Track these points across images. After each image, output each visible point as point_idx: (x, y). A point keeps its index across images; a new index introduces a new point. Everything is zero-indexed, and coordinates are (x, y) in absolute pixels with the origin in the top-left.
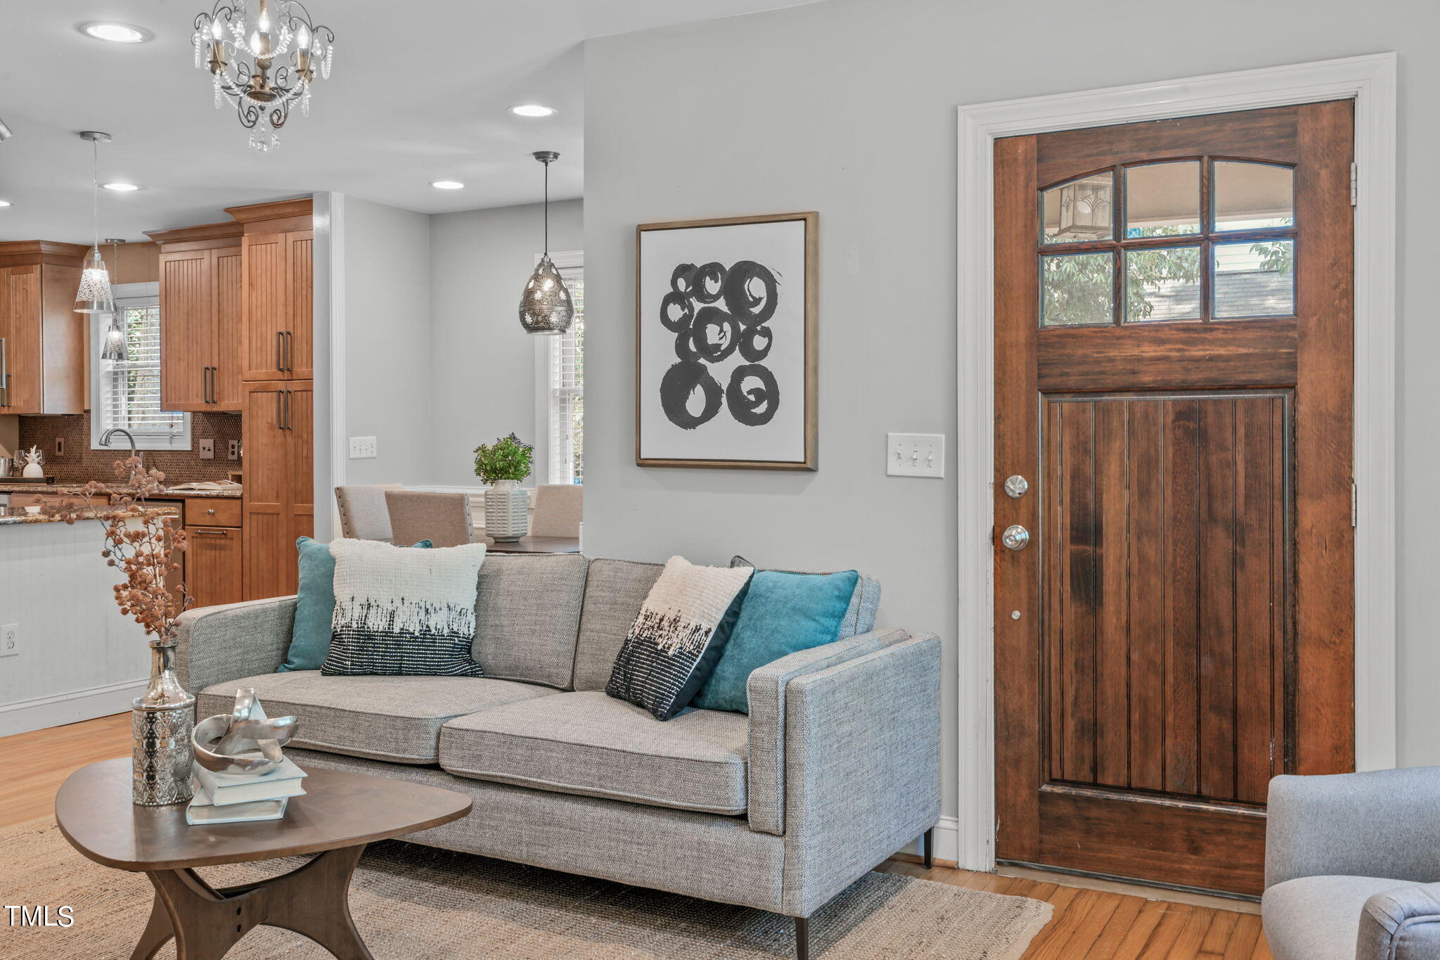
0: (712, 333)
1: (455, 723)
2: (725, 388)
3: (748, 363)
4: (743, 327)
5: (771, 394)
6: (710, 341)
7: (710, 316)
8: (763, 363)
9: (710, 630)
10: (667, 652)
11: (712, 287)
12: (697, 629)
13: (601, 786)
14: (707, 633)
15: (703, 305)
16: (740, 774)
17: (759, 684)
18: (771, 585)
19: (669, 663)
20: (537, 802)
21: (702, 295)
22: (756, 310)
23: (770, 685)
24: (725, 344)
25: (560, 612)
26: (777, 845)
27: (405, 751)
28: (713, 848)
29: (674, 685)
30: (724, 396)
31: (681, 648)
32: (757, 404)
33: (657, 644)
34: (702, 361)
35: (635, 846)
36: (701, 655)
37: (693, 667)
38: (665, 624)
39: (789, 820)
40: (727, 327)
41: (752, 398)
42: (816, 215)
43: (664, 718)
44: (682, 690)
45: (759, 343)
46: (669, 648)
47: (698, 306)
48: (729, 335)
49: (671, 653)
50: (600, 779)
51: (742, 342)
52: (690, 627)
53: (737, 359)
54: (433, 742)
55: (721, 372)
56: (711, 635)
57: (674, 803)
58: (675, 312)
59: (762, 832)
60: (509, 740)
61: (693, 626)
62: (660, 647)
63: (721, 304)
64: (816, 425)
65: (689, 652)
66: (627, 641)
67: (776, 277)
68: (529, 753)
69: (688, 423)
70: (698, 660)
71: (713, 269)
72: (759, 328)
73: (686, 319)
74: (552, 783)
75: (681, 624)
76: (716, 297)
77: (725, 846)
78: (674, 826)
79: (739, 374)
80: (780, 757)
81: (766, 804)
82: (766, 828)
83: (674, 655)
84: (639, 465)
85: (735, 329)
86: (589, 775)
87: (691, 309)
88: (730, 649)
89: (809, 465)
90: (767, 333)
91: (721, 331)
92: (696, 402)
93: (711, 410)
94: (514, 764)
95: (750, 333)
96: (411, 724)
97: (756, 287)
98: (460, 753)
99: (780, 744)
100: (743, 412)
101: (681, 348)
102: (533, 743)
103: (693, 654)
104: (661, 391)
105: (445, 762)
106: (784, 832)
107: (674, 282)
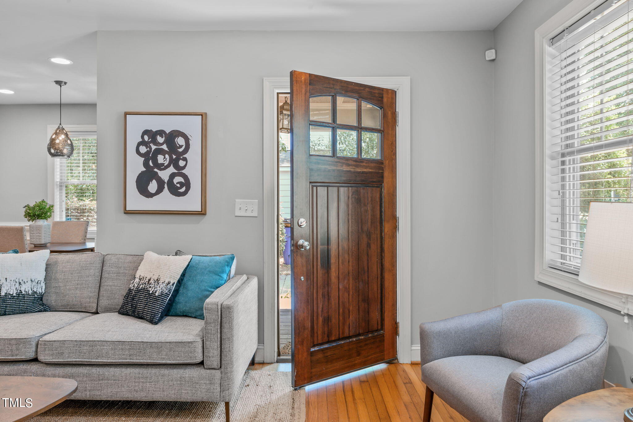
0: (160, 159)
1: (47, 338)
2: (166, 181)
3: (177, 171)
4: (174, 157)
5: (187, 184)
6: (159, 162)
7: (159, 151)
8: (183, 171)
9: (174, 283)
10: (155, 294)
11: (160, 140)
12: (169, 283)
13: (131, 359)
14: (173, 284)
15: (156, 147)
16: (200, 345)
17: (210, 306)
18: (197, 262)
19: (156, 299)
20: (94, 370)
21: (155, 142)
22: (180, 150)
23: (214, 306)
24: (166, 163)
25: (90, 279)
26: (217, 373)
27: (16, 355)
28: (187, 379)
29: (159, 309)
30: (166, 184)
31: (162, 292)
32: (181, 188)
33: (150, 291)
34: (156, 170)
35: (148, 384)
36: (171, 294)
37: (168, 300)
38: (152, 281)
39: (223, 362)
40: (167, 156)
41: (178, 185)
42: (206, 114)
43: (156, 323)
44: (163, 310)
45: (182, 163)
46: (155, 292)
47: (154, 147)
48: (168, 160)
49: (157, 294)
50: (130, 356)
51: (174, 163)
52: (166, 282)
53: (172, 170)
54: (34, 349)
55: (164, 175)
56: (175, 285)
57: (169, 362)
58: (143, 149)
59: (210, 369)
60: (80, 343)
61: (167, 282)
62: (151, 292)
63: (165, 147)
64: (205, 197)
65: (166, 293)
66: (130, 290)
67: (189, 137)
68: (91, 348)
69: (150, 195)
70: (170, 296)
71: (161, 133)
72: (181, 157)
73: (148, 153)
74: (104, 361)
75: (161, 282)
76: (162, 144)
77: (193, 377)
78: (168, 372)
79: (172, 176)
80: (219, 336)
81: (213, 357)
82: (213, 367)
83: (159, 295)
84: (125, 213)
85: (171, 157)
86: (124, 355)
87: (151, 148)
88: (181, 290)
89: (203, 212)
90: (185, 159)
91: (165, 158)
92: (153, 187)
93: (160, 190)
94: (82, 354)
95: (178, 160)
96: (20, 342)
97: (180, 141)
98: (51, 352)
99: (219, 331)
100: (175, 191)
101: (146, 164)
102: (92, 344)
103: (167, 294)
104: (136, 182)
105: (41, 358)
106: (221, 367)
107: (142, 137)
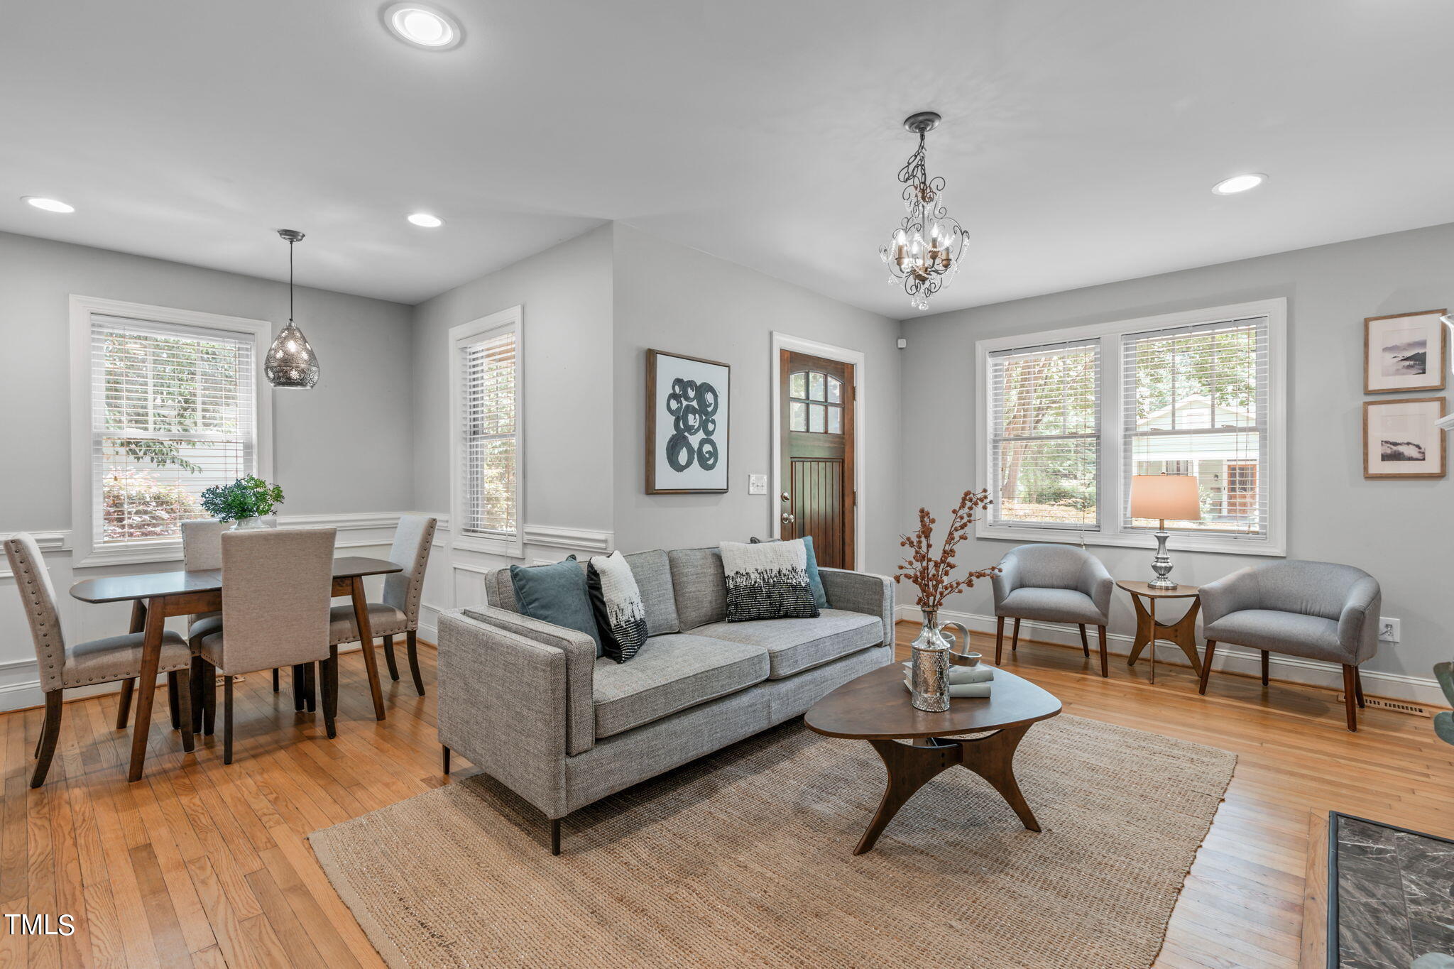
0: (691, 419)
2: (696, 449)
3: (706, 437)
4: (704, 418)
5: (714, 454)
6: (690, 423)
7: (689, 409)
8: (712, 437)
11: (691, 393)
15: (687, 403)
21: (687, 398)
22: (710, 409)
24: (697, 425)
30: (696, 454)
32: (709, 459)
34: (686, 434)
40: (697, 416)
41: (707, 456)
42: (732, 366)
45: (711, 427)
47: (685, 403)
48: (698, 420)
51: (704, 425)
58: (674, 405)
63: (695, 404)
64: (730, 470)
67: (718, 394)
69: (679, 468)
71: (691, 384)
72: (710, 419)
73: (679, 409)
76: (693, 400)
79: (702, 443)
85: (701, 418)
87: (682, 404)
89: (726, 490)
90: (713, 422)
91: (695, 418)
92: (683, 457)
93: (689, 463)
95: (707, 421)
97: (710, 397)
100: (703, 463)
101: (676, 425)
104: (667, 449)
107: (673, 387)
